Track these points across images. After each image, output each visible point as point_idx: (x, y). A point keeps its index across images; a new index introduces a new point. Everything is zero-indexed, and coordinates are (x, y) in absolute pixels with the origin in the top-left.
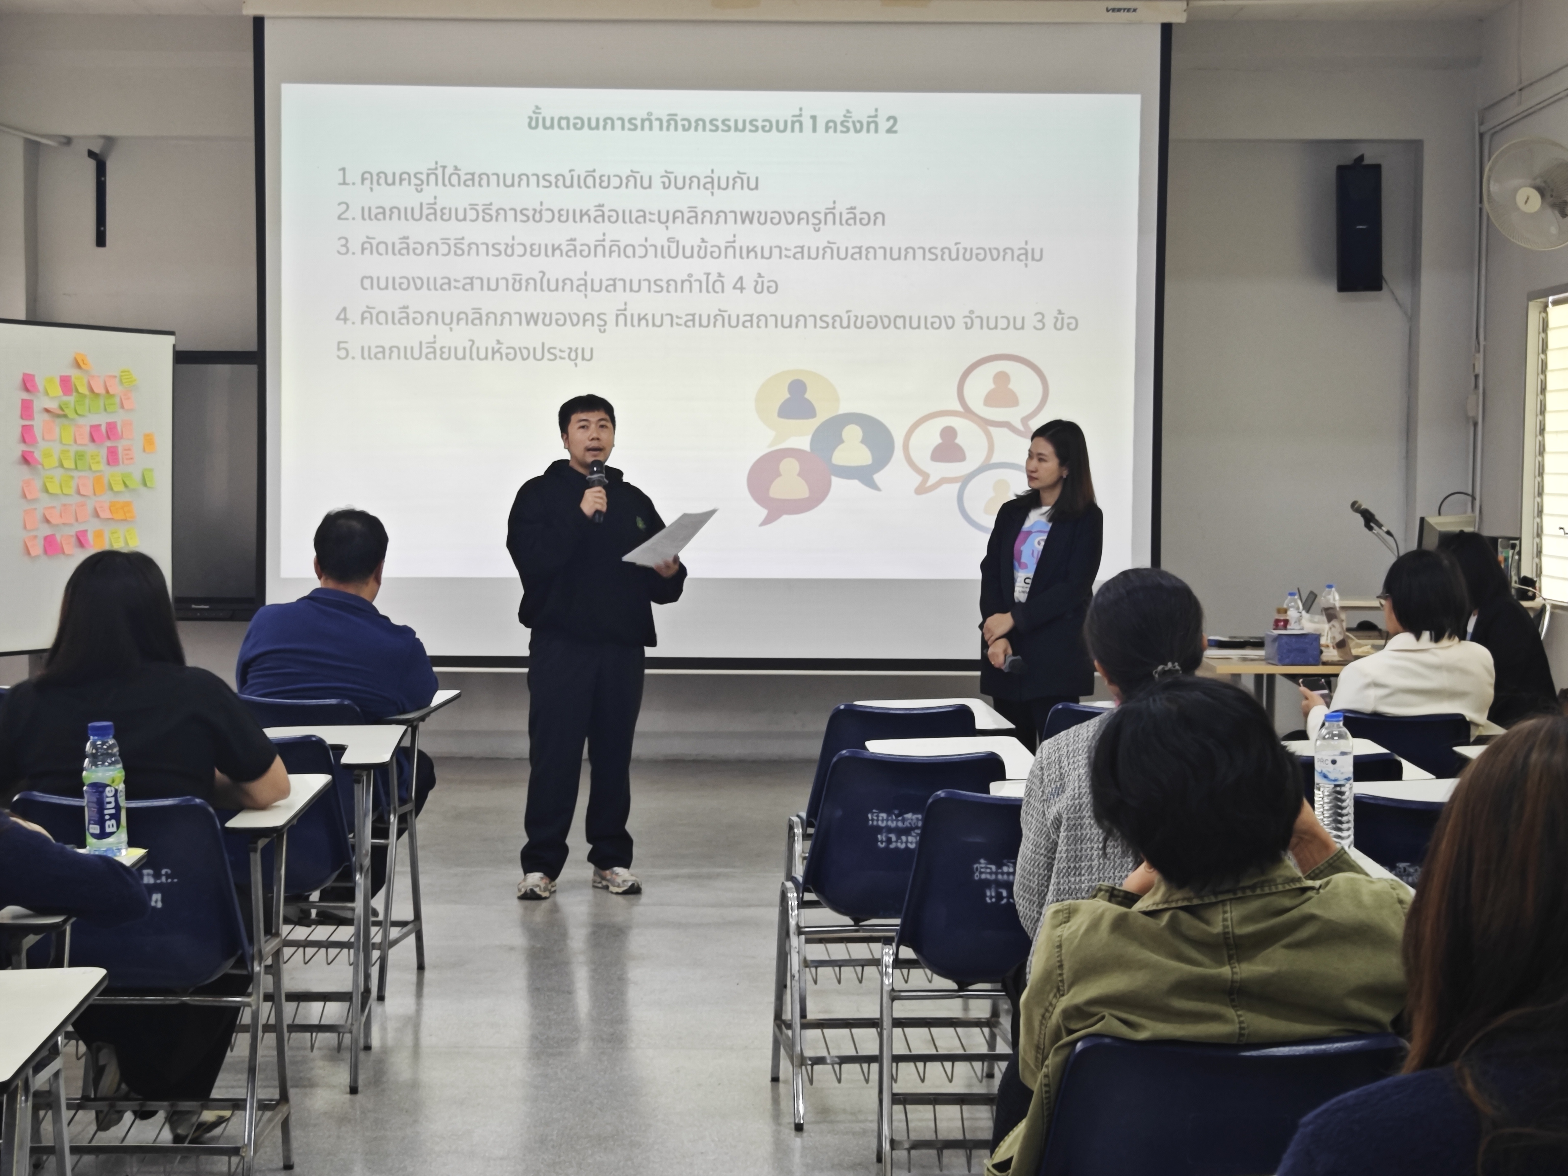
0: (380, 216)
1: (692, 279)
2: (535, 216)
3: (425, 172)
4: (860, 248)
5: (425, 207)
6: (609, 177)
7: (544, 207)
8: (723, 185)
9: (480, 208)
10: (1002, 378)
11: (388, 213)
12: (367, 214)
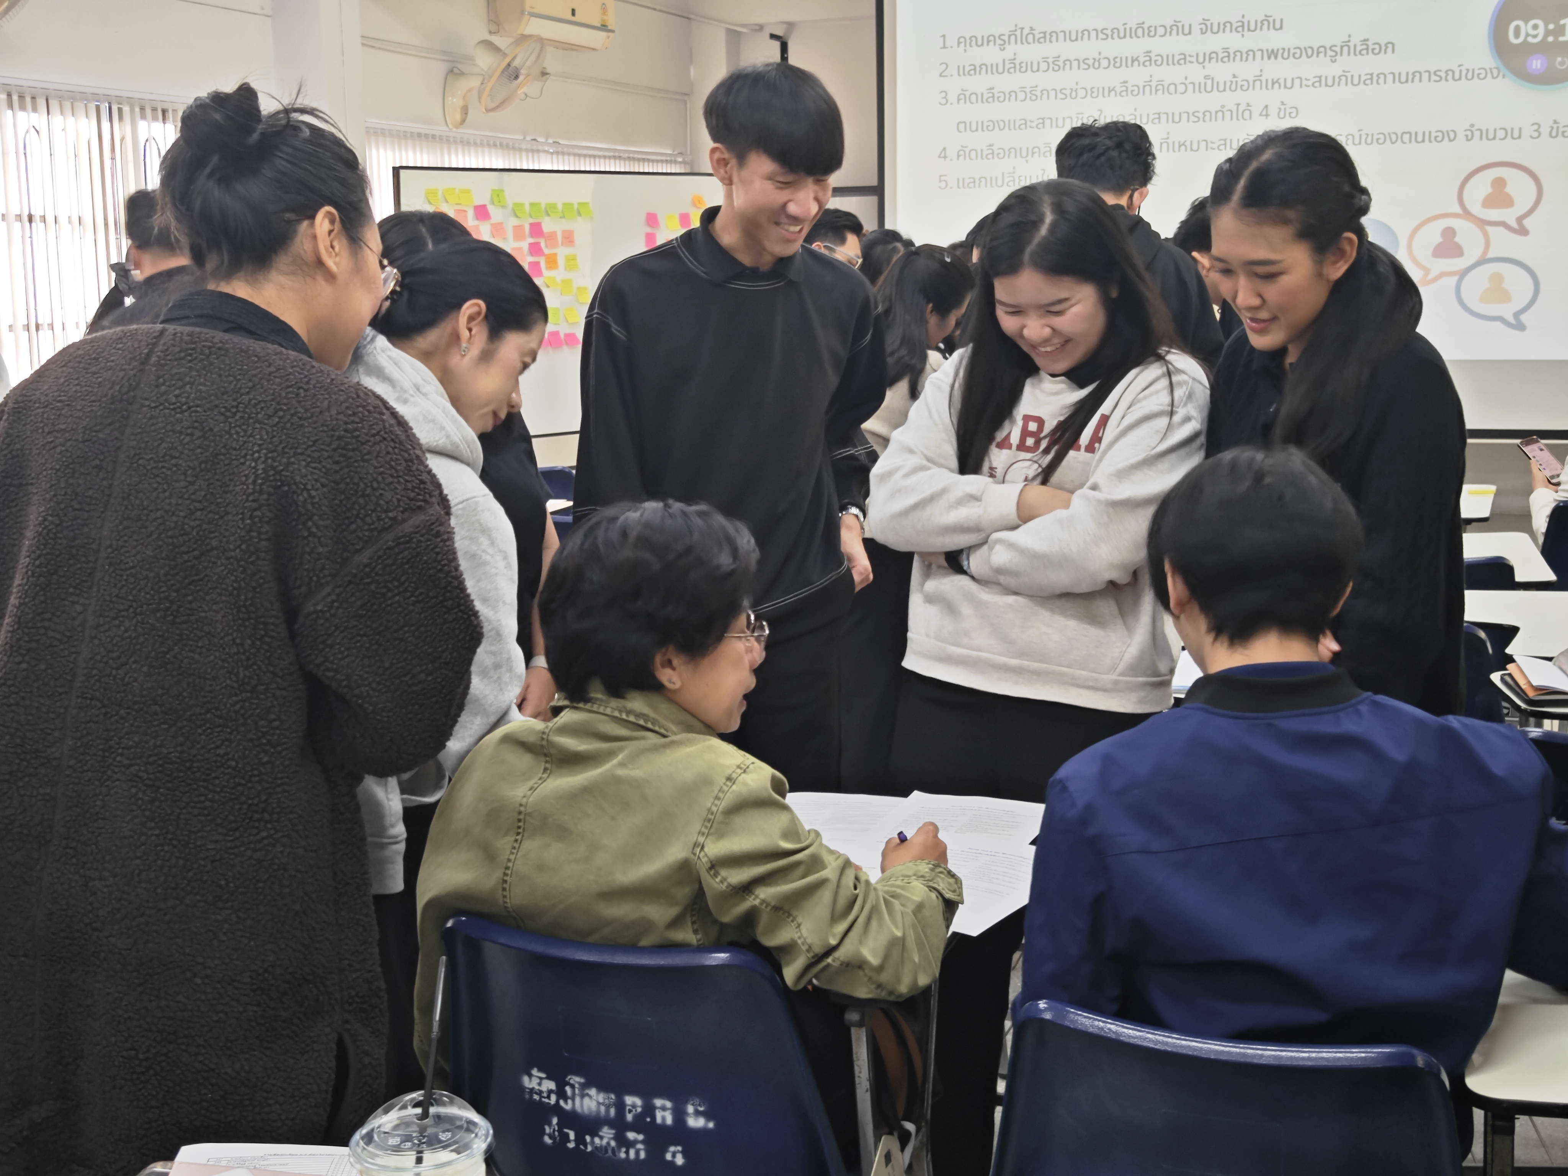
0: (972, 72)
1: (1224, 110)
2: (1095, 65)
3: (1007, 33)
4: (1372, 75)
5: (1007, 62)
6: (1156, 27)
7: (1103, 56)
8: (1252, 27)
9: (1050, 60)
10: (1499, 183)
11: (978, 69)
12: (962, 71)
